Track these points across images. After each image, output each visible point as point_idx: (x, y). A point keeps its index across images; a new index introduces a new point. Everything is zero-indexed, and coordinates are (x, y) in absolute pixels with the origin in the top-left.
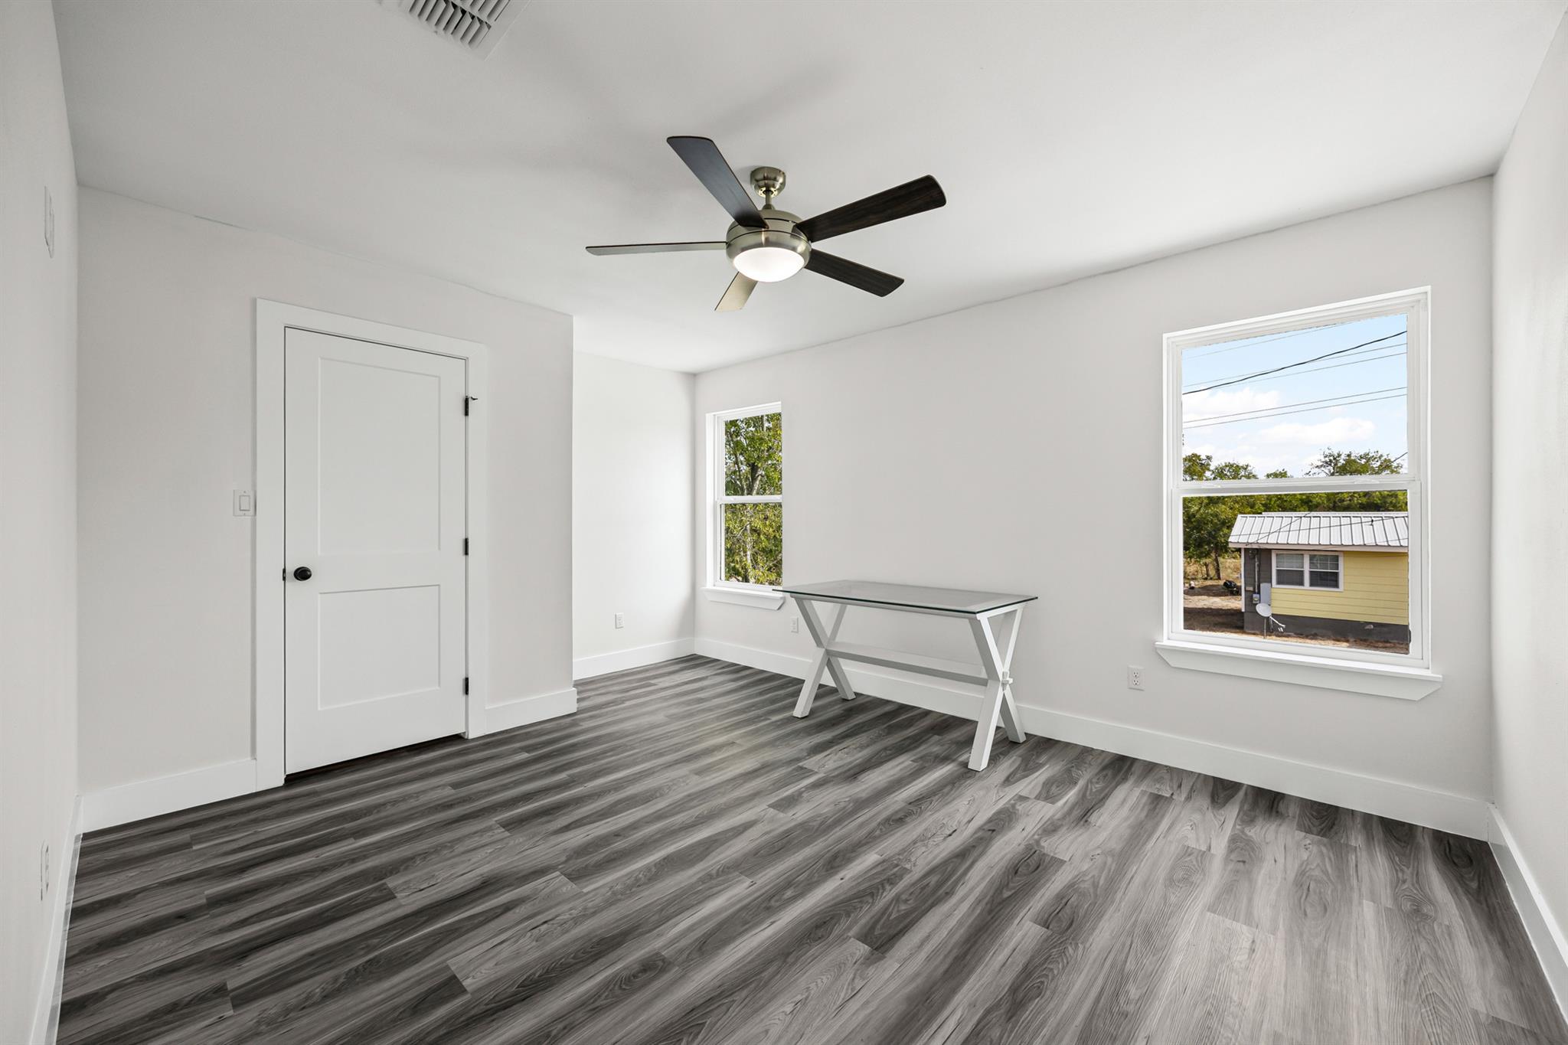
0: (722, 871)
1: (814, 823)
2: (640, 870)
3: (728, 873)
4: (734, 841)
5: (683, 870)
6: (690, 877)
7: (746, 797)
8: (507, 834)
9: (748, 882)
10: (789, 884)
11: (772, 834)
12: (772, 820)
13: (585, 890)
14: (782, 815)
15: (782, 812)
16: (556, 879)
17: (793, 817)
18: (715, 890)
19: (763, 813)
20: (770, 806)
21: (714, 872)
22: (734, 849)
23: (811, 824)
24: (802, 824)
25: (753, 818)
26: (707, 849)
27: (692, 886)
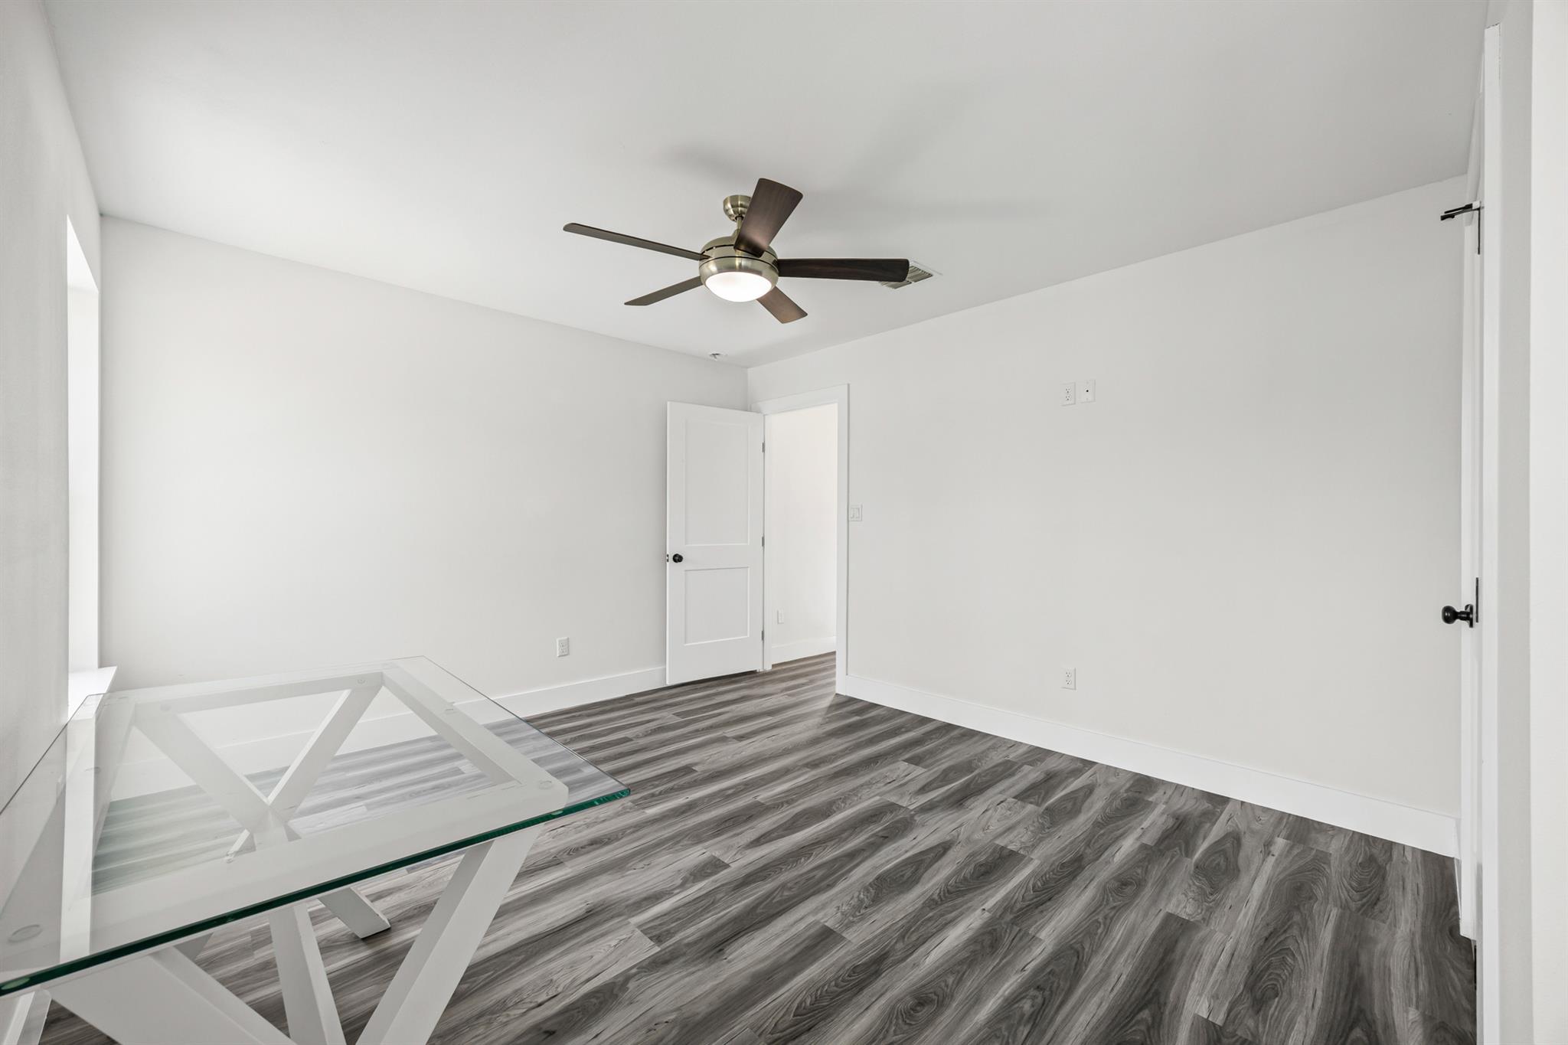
0: (779, 806)
1: (685, 842)
2: (845, 809)
3: (775, 804)
4: (770, 829)
5: (811, 808)
6: (803, 803)
7: (754, 881)
8: (1000, 842)
9: (758, 799)
10: (728, 797)
11: (731, 834)
12: (729, 848)
13: (878, 798)
14: (717, 854)
15: (715, 857)
16: (911, 803)
17: (705, 851)
18: (783, 795)
19: (738, 856)
20: (727, 866)
21: (785, 805)
22: (770, 821)
23: (690, 842)
24: (700, 842)
25: (748, 852)
26: (794, 823)
27: (801, 797)
